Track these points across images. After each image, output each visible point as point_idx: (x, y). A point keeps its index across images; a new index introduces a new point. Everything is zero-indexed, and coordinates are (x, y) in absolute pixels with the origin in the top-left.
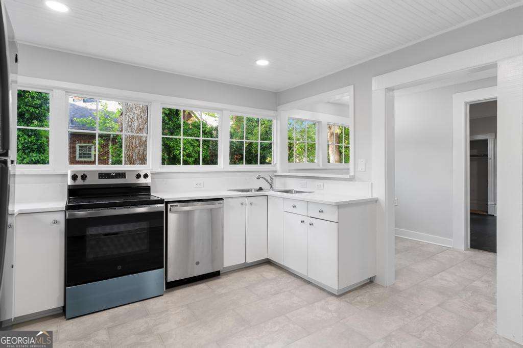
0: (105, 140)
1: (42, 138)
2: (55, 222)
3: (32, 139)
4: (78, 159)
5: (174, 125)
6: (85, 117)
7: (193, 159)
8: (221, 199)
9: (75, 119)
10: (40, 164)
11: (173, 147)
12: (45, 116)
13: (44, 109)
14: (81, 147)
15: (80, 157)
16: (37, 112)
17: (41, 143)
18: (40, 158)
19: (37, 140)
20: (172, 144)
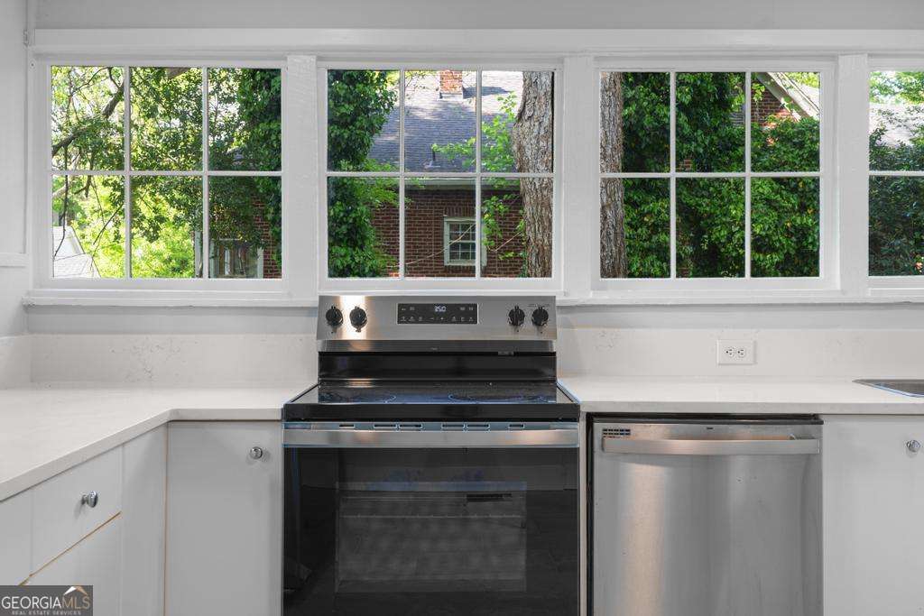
0: (506, 202)
1: (358, 205)
2: (259, 454)
3: (337, 210)
4: (447, 261)
5: (712, 142)
6: (459, 139)
7: (776, 258)
8: (813, 419)
9: (435, 145)
10: (354, 275)
11: (710, 215)
12: (362, 145)
13: (361, 128)
14: (453, 227)
15: (453, 256)
16: (346, 136)
17: (355, 219)
18: (353, 259)
19: (347, 213)
20: (705, 206)
